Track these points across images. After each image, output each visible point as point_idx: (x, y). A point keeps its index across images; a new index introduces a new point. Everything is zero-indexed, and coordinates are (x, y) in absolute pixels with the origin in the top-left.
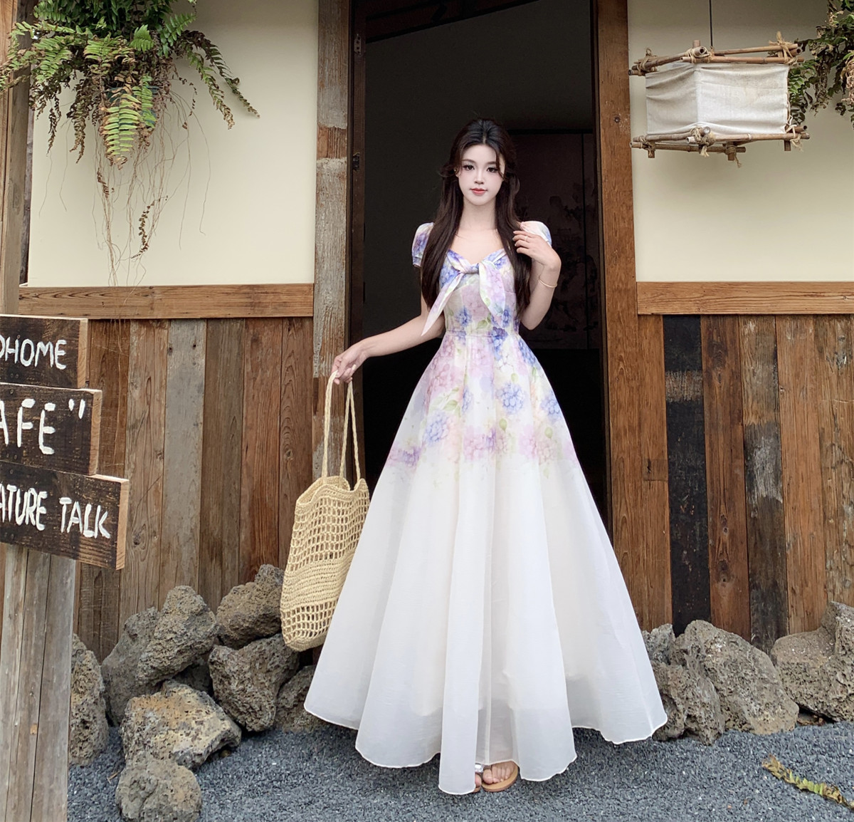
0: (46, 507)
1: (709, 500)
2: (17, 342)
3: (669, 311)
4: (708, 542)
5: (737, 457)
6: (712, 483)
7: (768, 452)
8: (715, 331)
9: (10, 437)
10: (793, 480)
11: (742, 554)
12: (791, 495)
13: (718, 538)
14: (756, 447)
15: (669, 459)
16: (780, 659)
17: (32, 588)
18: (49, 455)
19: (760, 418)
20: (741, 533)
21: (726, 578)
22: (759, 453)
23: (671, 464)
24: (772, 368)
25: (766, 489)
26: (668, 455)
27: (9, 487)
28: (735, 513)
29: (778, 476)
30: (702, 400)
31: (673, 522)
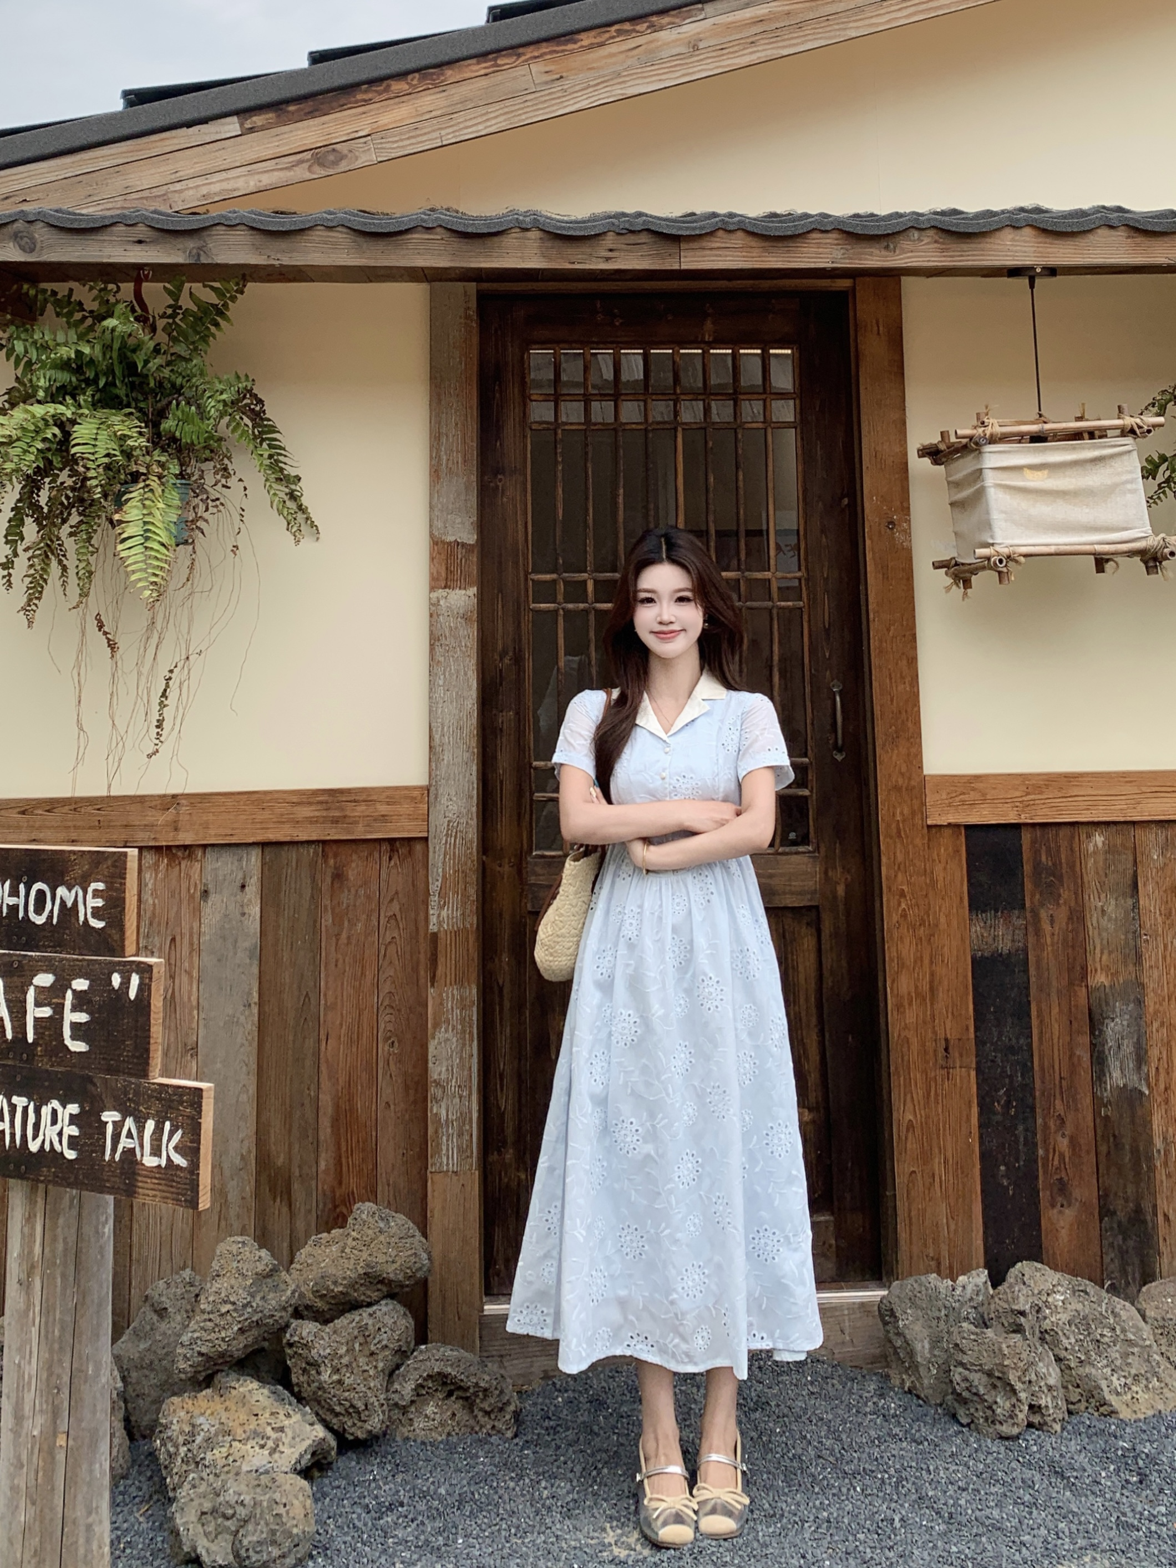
0: (77, 1126)
1: (1037, 1094)
2: (22, 887)
3: (974, 820)
4: (1036, 1152)
5: (1079, 1031)
6: (1042, 1069)
7: (1125, 1023)
8: (1044, 847)
9: (13, 1028)
10: (1164, 1062)
11: (1089, 1167)
12: (1161, 1083)
13: (1051, 1146)
14: (1108, 1018)
15: (976, 1036)
16: (1150, 1313)
17: (54, 1239)
18: (81, 1053)
19: (1113, 975)
20: (1087, 1138)
21: (1065, 1202)
22: (1112, 1024)
23: (979, 1042)
24: (1130, 902)
25: (1124, 1076)
26: (976, 1032)
27: (15, 1099)
28: (1077, 1109)
29: (1141, 1058)
30: (1026, 954)
31: (985, 1125)
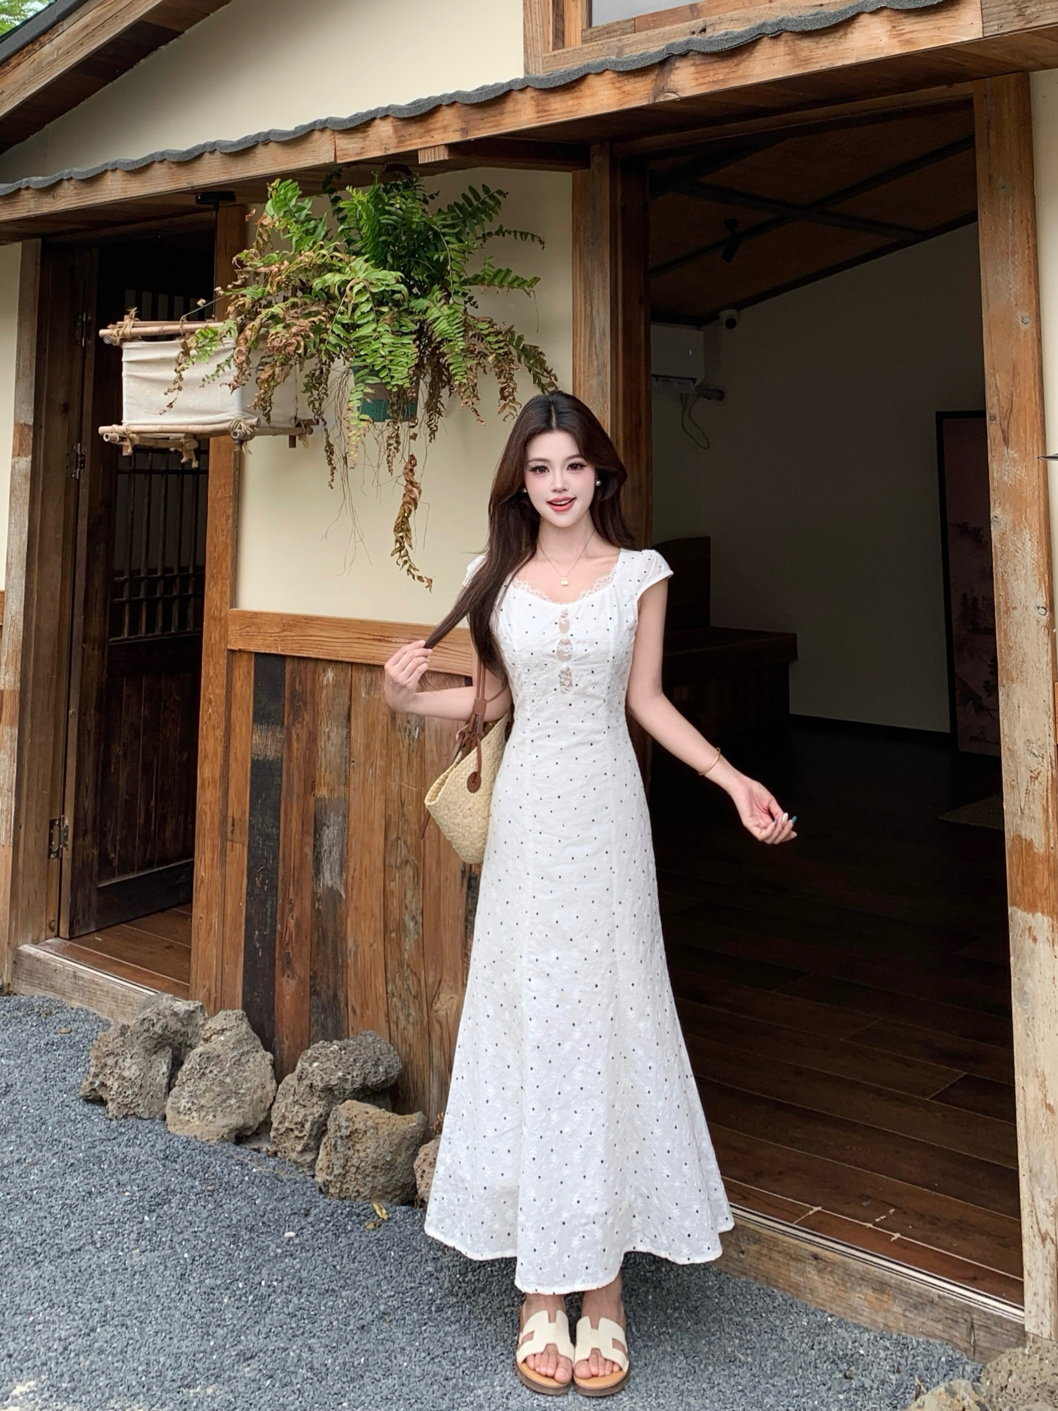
1: (280, 878)
4: (275, 926)
5: (308, 833)
7: (335, 832)
8: (298, 677)
10: (357, 873)
11: (306, 950)
13: (285, 924)
14: (325, 825)
15: (250, 821)
19: (331, 791)
20: (307, 925)
21: (290, 974)
22: (328, 831)
23: (251, 827)
24: (345, 731)
26: (249, 816)
29: (343, 866)
30: (282, 762)
31: (248, 894)
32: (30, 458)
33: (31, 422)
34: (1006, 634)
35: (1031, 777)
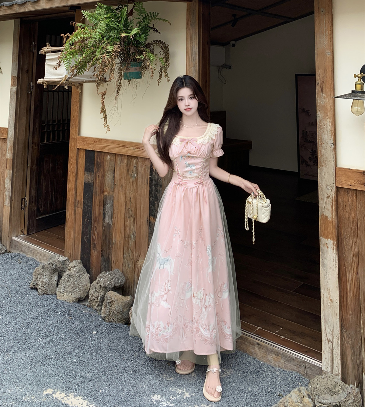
1: (93, 219)
4: (91, 234)
5: (101, 206)
6: (94, 213)
7: (110, 206)
8: (99, 157)
10: (116, 218)
11: (100, 242)
12: (115, 224)
13: (94, 234)
15: (83, 201)
19: (109, 193)
20: (101, 234)
22: (107, 205)
23: (84, 203)
25: (108, 220)
28: (99, 226)
29: (112, 217)
30: (93, 184)
31: (83, 224)
32: (16, 87)
33: (17, 76)
34: (321, 152)
35: (328, 196)
